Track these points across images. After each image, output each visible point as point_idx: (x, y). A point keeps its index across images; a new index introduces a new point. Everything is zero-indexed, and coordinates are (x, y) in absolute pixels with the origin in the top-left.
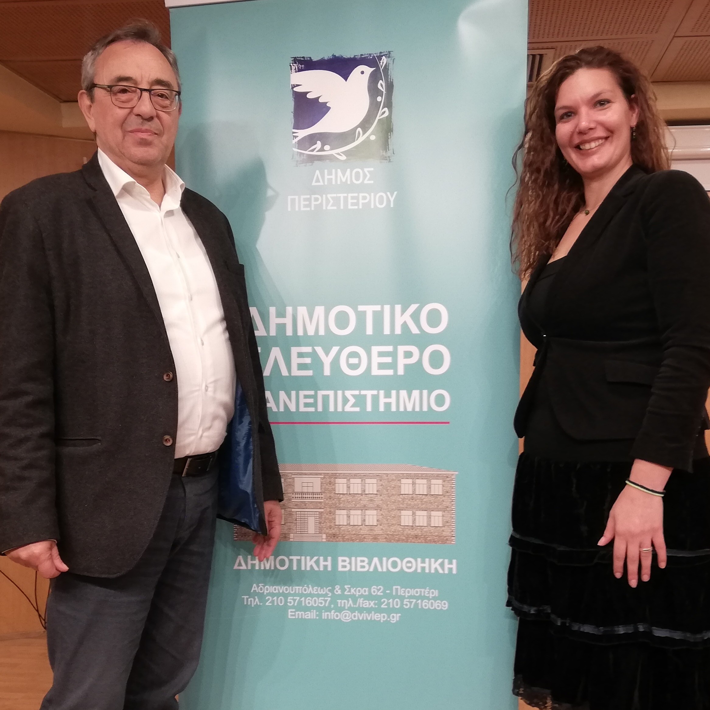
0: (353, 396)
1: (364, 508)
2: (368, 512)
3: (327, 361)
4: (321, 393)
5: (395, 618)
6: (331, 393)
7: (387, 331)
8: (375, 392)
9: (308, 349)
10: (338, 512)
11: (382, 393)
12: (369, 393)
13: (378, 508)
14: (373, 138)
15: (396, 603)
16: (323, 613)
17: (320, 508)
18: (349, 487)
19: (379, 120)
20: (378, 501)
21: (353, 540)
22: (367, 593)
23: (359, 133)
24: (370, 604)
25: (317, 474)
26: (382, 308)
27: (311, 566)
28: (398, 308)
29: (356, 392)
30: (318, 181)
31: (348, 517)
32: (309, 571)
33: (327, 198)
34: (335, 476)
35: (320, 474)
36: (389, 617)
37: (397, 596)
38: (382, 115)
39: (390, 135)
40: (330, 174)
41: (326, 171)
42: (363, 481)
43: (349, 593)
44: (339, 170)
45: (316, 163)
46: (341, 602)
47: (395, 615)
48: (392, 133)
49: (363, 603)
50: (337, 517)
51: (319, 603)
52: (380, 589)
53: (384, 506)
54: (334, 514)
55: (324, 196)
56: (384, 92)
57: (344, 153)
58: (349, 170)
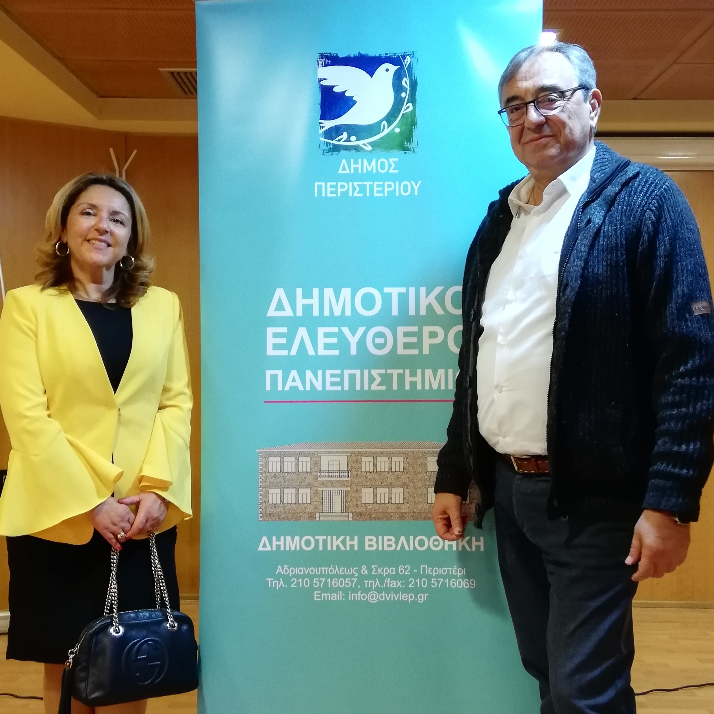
0: (380, 375)
1: (391, 486)
2: (394, 490)
3: (353, 341)
4: (347, 372)
5: (423, 598)
6: (358, 372)
7: (412, 312)
8: (401, 371)
9: (335, 330)
10: (365, 490)
11: (407, 372)
12: (395, 373)
13: (404, 486)
14: (397, 130)
15: (423, 583)
16: (350, 594)
17: (347, 487)
18: (375, 465)
19: (403, 114)
20: (404, 478)
21: (379, 519)
22: (394, 573)
23: (384, 126)
24: (397, 584)
25: (343, 452)
26: (407, 290)
27: (338, 546)
28: (423, 290)
29: (383, 371)
30: (344, 169)
31: (375, 495)
32: (335, 551)
33: (353, 186)
34: (362, 454)
35: (347, 452)
36: (416, 597)
37: (424, 576)
38: (406, 110)
39: (415, 128)
40: (356, 163)
41: (352, 160)
42: (390, 459)
43: (377, 573)
44: (365, 160)
45: (342, 152)
46: (368, 583)
47: (423, 595)
48: (416, 126)
49: (390, 584)
50: (364, 495)
51: (345, 584)
52: (407, 568)
53: (411, 484)
54: (361, 492)
55: (351, 183)
56: (408, 89)
57: (371, 144)
58: (374, 161)
